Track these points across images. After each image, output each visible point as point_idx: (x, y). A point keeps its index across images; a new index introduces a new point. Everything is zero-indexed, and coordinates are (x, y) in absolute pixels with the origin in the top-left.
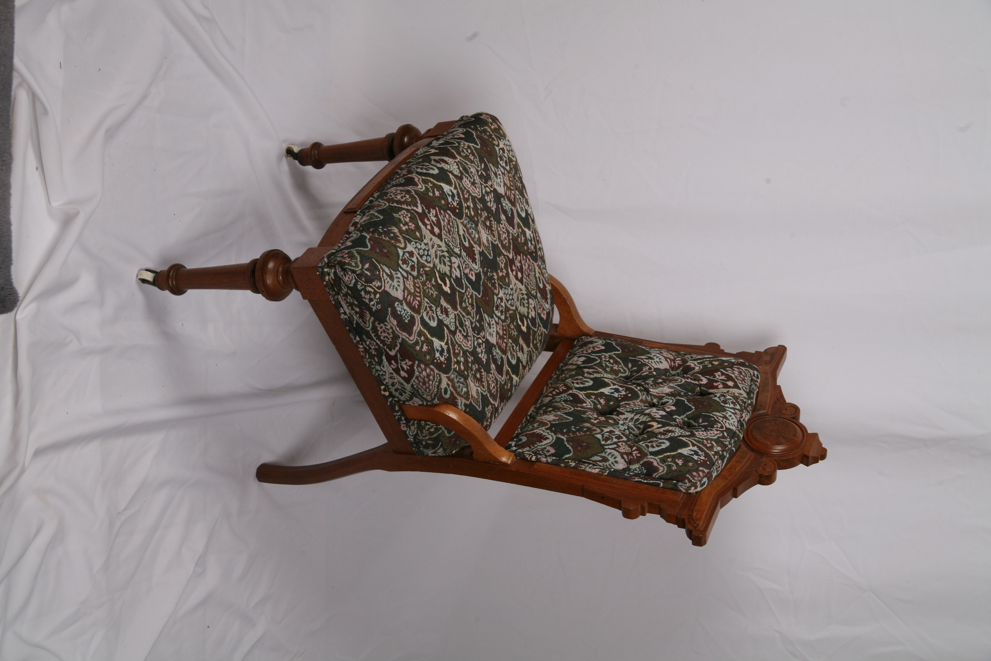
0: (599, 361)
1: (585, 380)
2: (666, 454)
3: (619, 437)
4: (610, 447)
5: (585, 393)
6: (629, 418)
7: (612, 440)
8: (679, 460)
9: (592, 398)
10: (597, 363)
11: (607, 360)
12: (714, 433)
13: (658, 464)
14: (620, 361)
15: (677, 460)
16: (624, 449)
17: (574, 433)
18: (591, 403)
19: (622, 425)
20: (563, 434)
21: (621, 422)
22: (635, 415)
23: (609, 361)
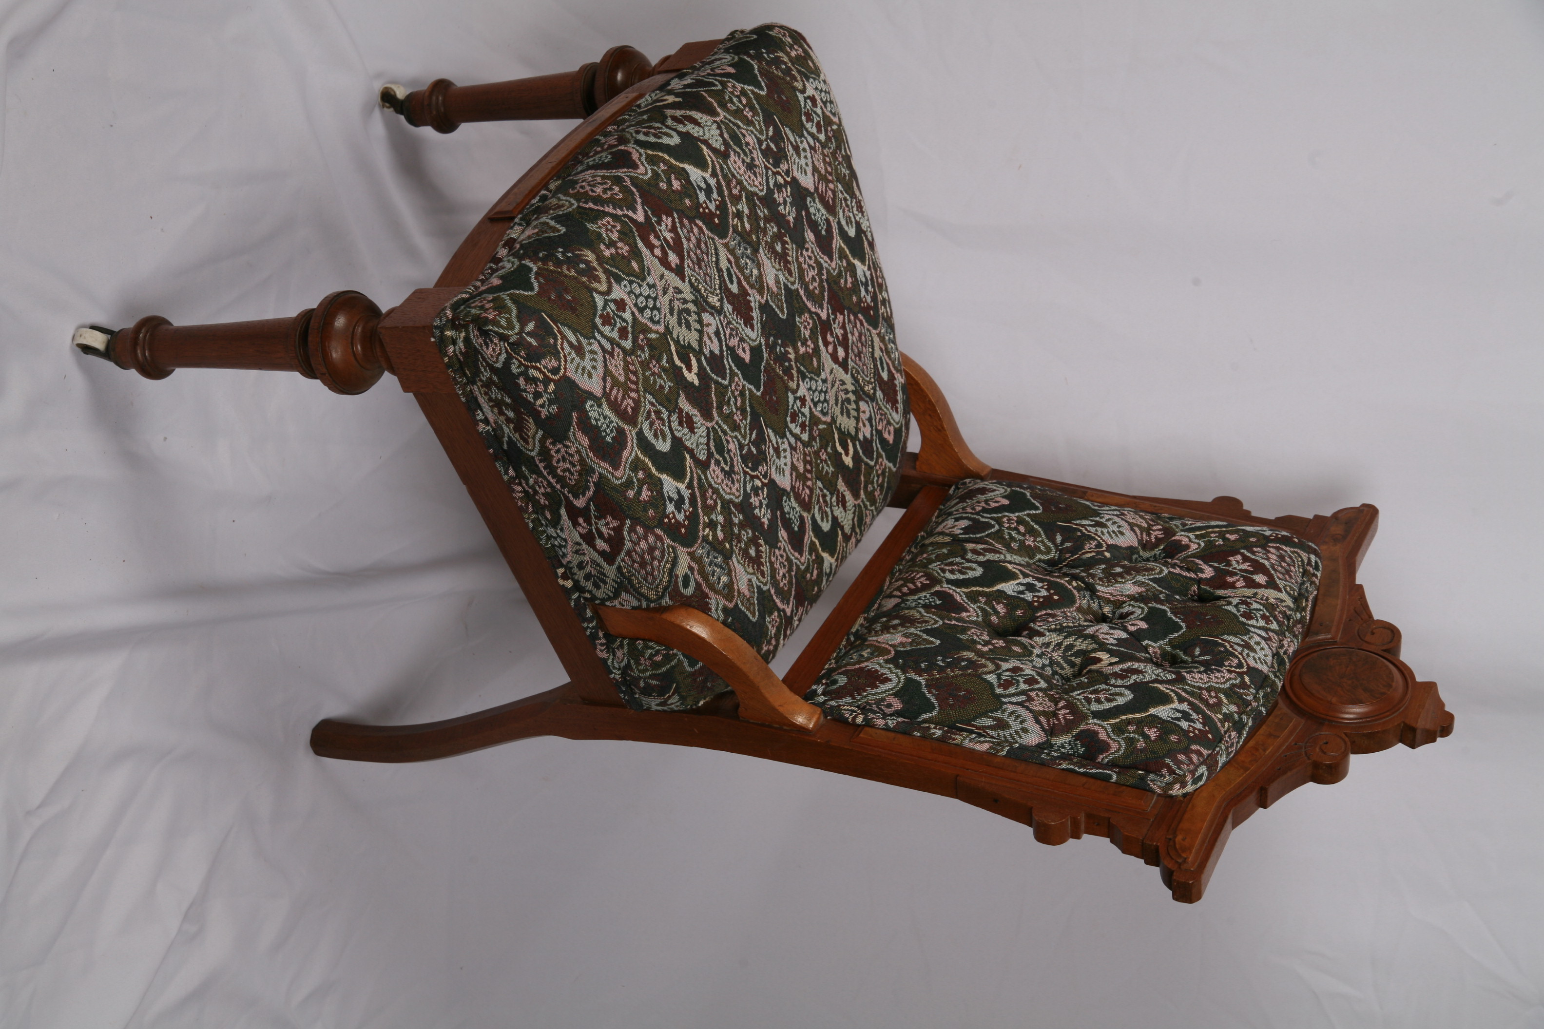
0: (997, 527)
1: (967, 565)
3: (1031, 681)
4: (1014, 699)
6: (1053, 644)
7: (1018, 686)
9: (980, 602)
10: (992, 533)
11: (1013, 526)
13: (1109, 737)
14: (1040, 529)
16: (1041, 704)
17: (941, 670)
20: (920, 672)
21: (1037, 651)
22: (1066, 637)
23: (1016, 529)
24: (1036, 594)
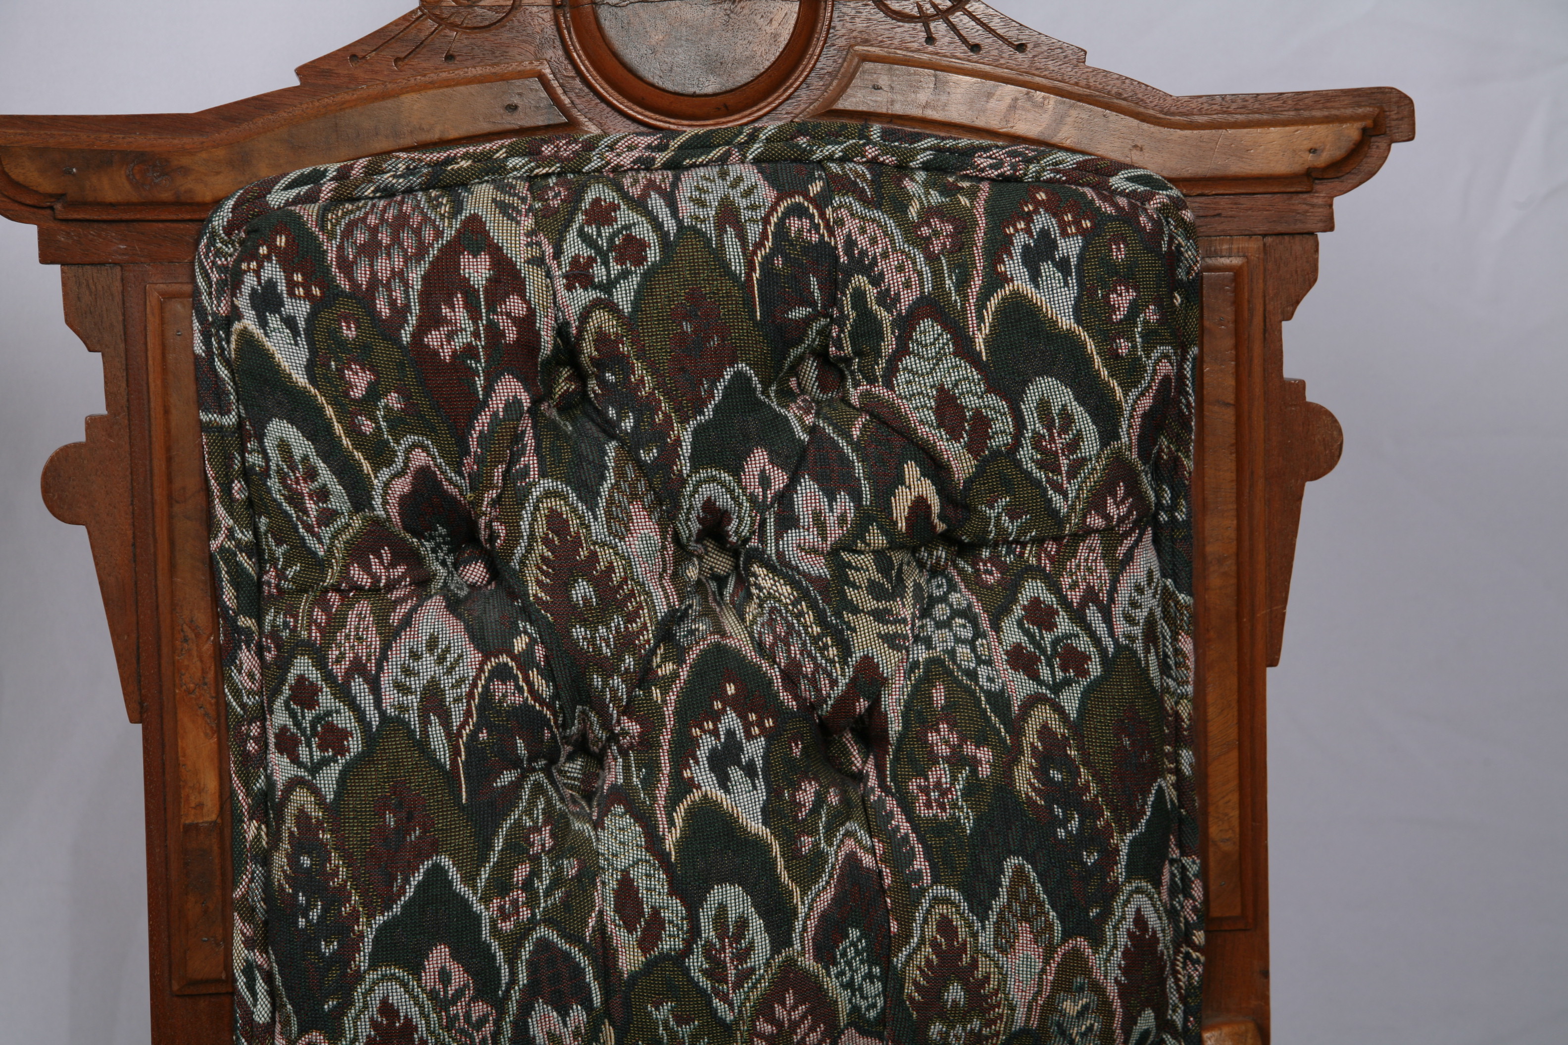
0: (542, 931)
1: (708, 932)
2: (1104, 373)
4: (1101, 628)
5: (797, 892)
6: (883, 629)
7: (1068, 636)
8: (1114, 309)
9: (816, 844)
10: (563, 935)
11: (522, 897)
12: (863, 231)
14: (502, 832)
15: (1118, 316)
16: (1089, 569)
17: (1090, 812)
18: (839, 836)
19: (928, 643)
20: (1109, 856)
22: (855, 610)
23: (528, 885)
24: (740, 734)
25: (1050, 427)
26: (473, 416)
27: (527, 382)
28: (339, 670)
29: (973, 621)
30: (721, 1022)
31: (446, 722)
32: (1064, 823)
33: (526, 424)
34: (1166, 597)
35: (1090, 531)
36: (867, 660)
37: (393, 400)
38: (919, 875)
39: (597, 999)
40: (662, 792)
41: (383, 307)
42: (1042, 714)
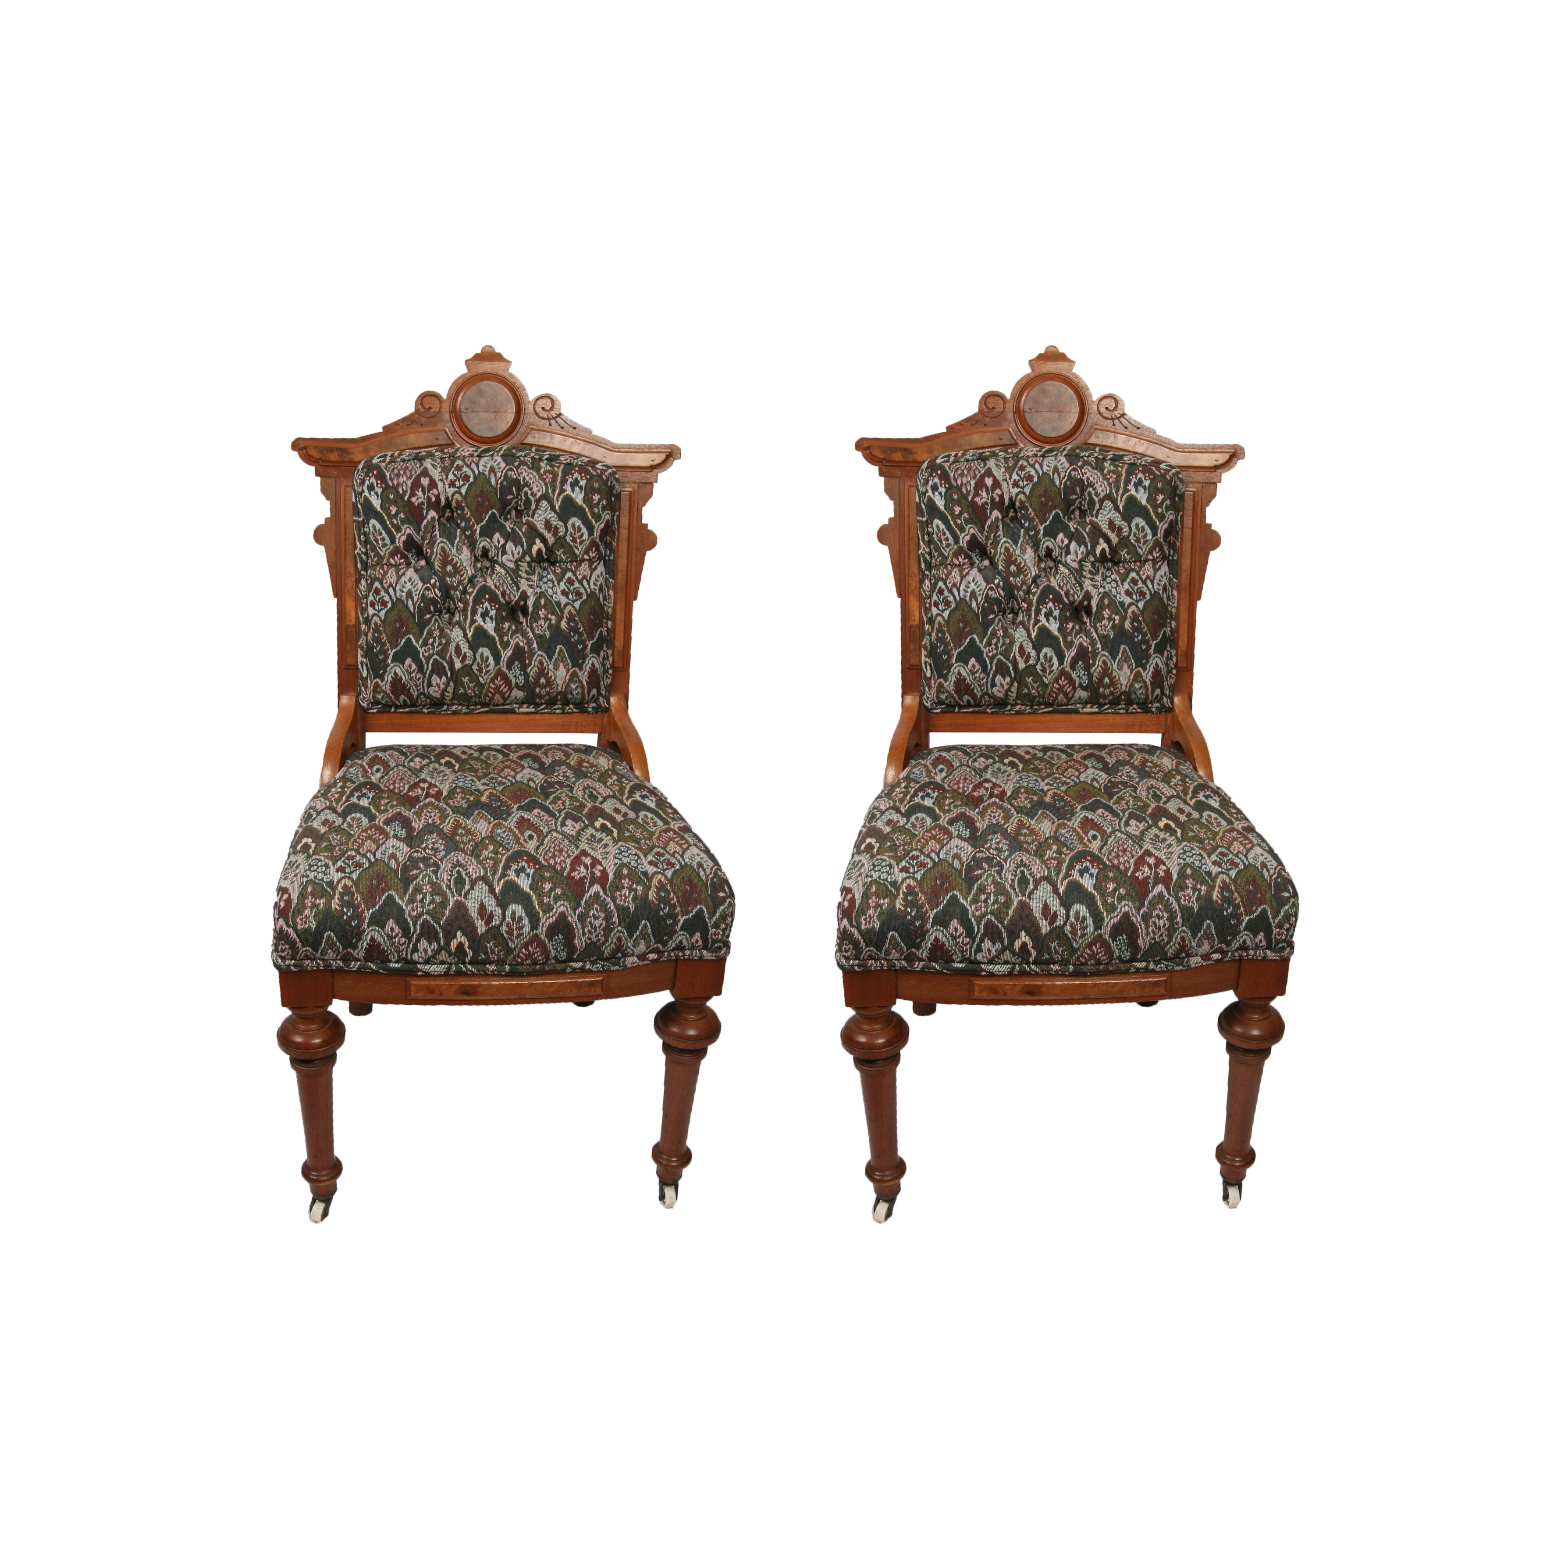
2: (591, 517)
4: (587, 586)
5: (502, 651)
6: (529, 583)
7: (578, 588)
8: (594, 500)
9: (508, 639)
12: (528, 476)
14: (426, 630)
15: (595, 502)
16: (585, 570)
17: (581, 635)
18: (514, 637)
19: (540, 587)
20: (586, 647)
22: (521, 577)
23: (432, 644)
24: (489, 608)
25: (575, 530)
26: (422, 520)
27: (437, 512)
28: (386, 586)
29: (553, 582)
30: (481, 683)
31: (413, 600)
32: (574, 637)
33: (436, 523)
34: (606, 580)
35: (585, 560)
36: (524, 591)
37: (402, 515)
38: (534, 649)
39: (449, 675)
40: (468, 623)
41: (400, 490)
42: (570, 608)
